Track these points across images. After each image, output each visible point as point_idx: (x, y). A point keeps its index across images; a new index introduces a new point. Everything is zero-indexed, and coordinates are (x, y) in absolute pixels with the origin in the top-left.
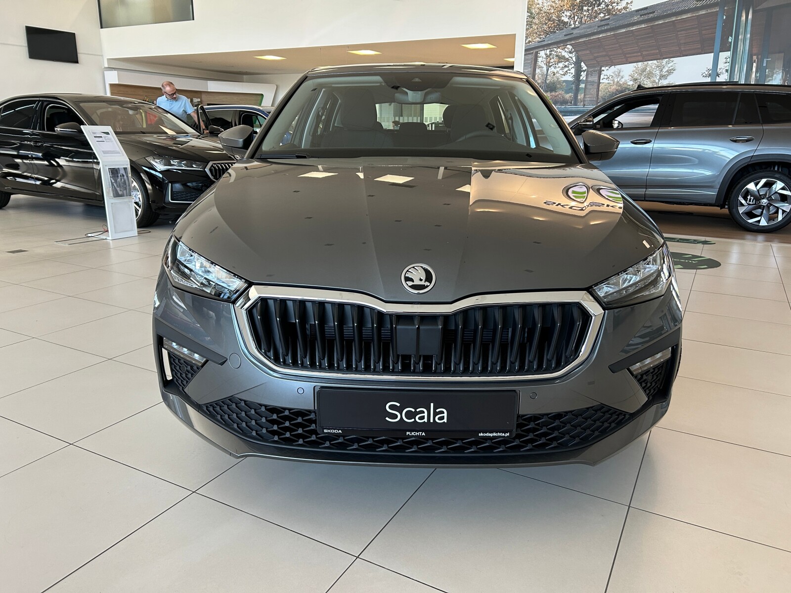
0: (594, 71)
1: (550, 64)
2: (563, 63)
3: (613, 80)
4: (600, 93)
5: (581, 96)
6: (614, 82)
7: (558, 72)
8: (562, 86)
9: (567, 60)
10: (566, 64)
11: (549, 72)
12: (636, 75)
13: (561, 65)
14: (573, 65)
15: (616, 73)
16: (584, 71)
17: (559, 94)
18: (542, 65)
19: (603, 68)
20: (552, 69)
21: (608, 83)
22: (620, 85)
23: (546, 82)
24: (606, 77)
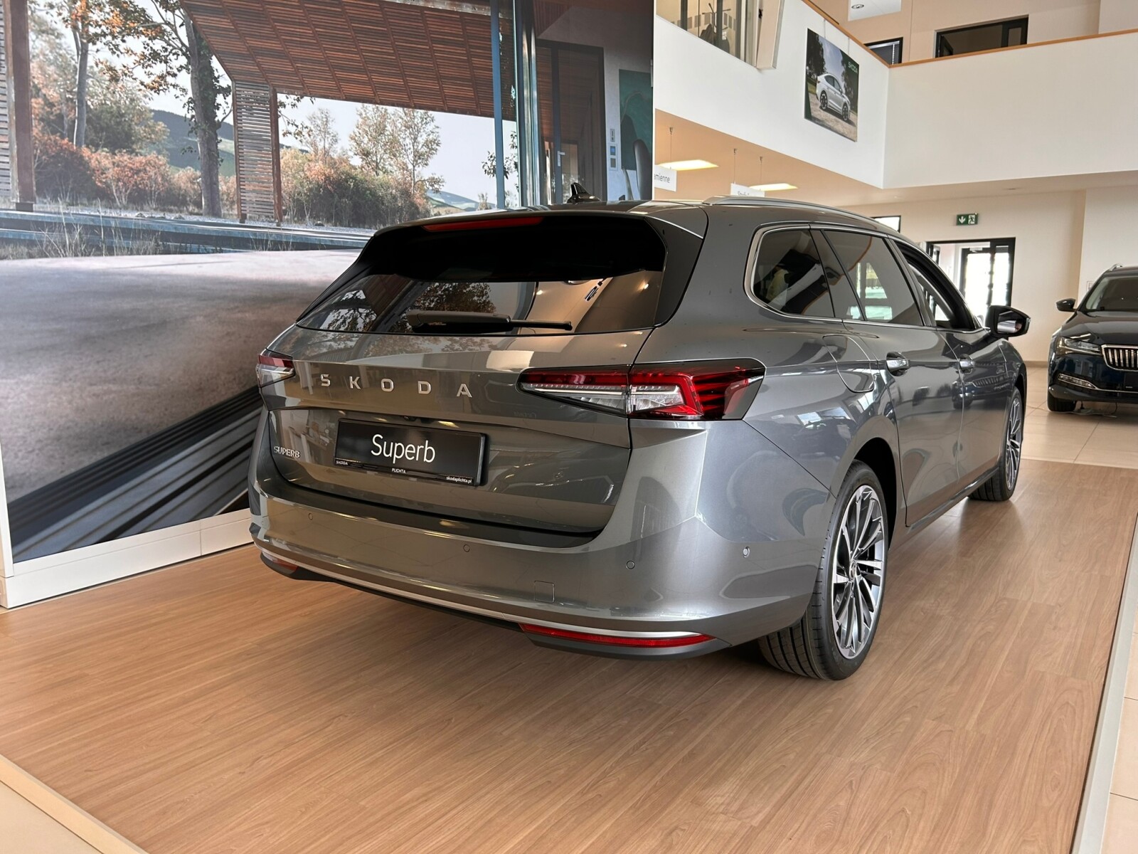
0: (257, 101)
1: (92, 30)
2: (143, 38)
3: (314, 144)
4: (283, 179)
5: (227, 183)
6: (316, 151)
7: (127, 72)
8: (153, 132)
9: (157, 31)
10: (158, 45)
11: (91, 61)
12: (366, 140)
13: (136, 44)
14: (183, 60)
15: (319, 122)
16: (225, 91)
17: (148, 163)
18: (54, 20)
19: (281, 97)
20: (99, 54)
21: (302, 151)
22: (333, 164)
23: (82, 102)
24: (292, 129)
